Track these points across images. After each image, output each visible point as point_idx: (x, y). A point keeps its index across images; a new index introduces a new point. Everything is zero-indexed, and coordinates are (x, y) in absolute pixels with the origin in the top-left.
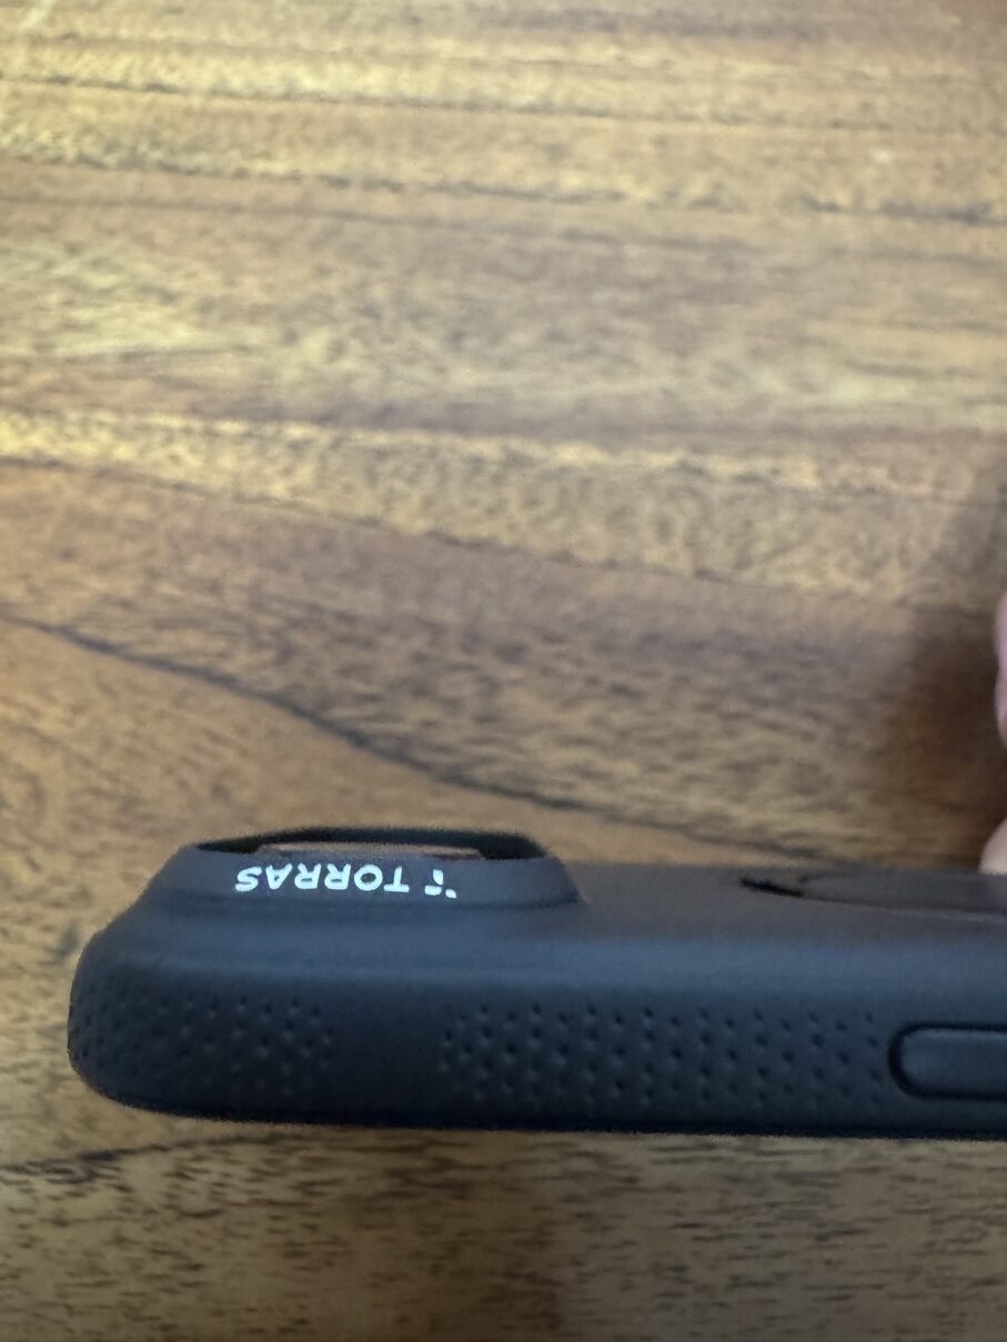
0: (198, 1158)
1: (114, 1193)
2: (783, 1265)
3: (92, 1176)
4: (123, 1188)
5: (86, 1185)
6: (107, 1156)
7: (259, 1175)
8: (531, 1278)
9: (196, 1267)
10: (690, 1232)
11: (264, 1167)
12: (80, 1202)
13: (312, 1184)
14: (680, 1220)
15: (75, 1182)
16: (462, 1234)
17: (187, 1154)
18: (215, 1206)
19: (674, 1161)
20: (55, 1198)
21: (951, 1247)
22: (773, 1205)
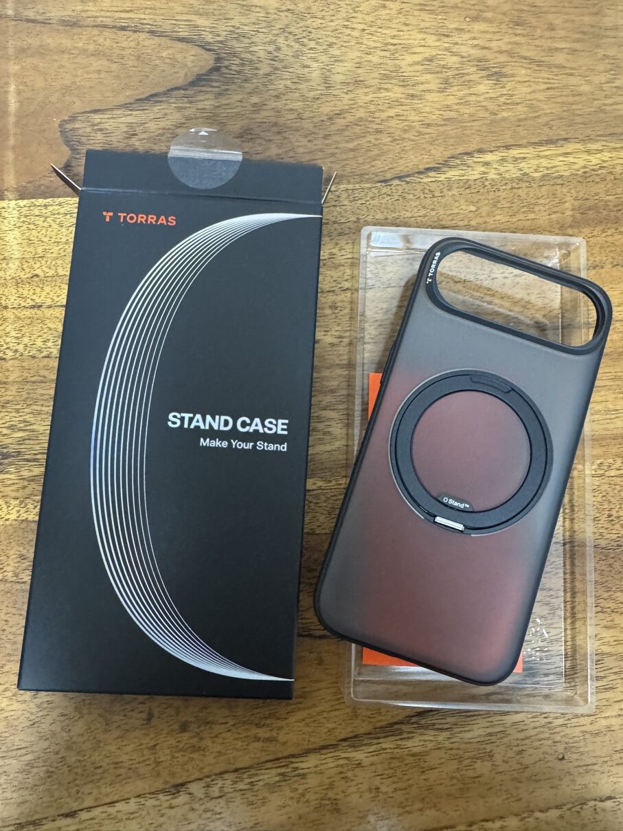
0: (213, 780)
1: (187, 796)
2: (411, 782)
3: (178, 792)
4: (189, 794)
5: (177, 795)
6: (182, 785)
7: (235, 783)
8: (329, 799)
9: (220, 813)
10: (380, 777)
11: (235, 780)
12: (175, 801)
13: (252, 782)
14: (376, 774)
15: (173, 794)
16: (306, 789)
17: (209, 780)
18: (221, 794)
19: (373, 756)
20: (168, 800)
21: (465, 768)
22: (406, 765)
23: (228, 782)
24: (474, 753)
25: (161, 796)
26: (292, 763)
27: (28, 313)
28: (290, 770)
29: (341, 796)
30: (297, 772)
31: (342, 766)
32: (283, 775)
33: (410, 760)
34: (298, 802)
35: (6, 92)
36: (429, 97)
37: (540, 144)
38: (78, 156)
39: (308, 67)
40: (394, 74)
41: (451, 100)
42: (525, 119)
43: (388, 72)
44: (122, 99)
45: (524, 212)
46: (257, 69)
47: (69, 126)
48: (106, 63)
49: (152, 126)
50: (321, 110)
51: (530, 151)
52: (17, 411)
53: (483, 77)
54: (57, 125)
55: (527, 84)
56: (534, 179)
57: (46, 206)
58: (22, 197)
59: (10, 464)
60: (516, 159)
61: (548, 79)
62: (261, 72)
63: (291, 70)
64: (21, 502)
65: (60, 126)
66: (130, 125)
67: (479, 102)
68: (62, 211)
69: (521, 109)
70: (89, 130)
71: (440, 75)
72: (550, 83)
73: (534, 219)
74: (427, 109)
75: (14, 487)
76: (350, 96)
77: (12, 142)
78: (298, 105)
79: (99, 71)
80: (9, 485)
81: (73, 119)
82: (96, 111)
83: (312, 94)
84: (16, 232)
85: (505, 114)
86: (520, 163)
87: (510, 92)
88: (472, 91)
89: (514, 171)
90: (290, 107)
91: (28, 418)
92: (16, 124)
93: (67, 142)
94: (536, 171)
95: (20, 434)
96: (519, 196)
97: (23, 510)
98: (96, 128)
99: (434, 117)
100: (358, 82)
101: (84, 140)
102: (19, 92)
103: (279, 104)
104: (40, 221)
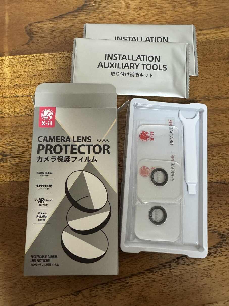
23: (99, 290)
24: (202, 274)
25: (71, 297)
26: (126, 280)
27: (13, 99)
28: (124, 284)
29: (147, 294)
30: (128, 284)
31: (147, 281)
32: (122, 285)
33: (175, 278)
34: (129, 297)
35: (4, 16)
36: (168, 12)
37: (213, 28)
38: (32, 39)
39: (121, 3)
40: (154, 5)
41: (177, 13)
42: (207, 19)
43: (151, 4)
44: (49, 17)
45: (209, 54)
46: (101, 4)
47: (28, 28)
48: (43, 4)
49: (61, 27)
50: (126, 19)
51: (209, 31)
52: (9, 138)
53: (188, 4)
54: (24, 28)
55: (206, 6)
56: (211, 42)
57: (20, 58)
58: (11, 55)
59: (7, 159)
60: (204, 35)
61: (215, 4)
62: (103, 5)
63: (114, 4)
64: (11, 174)
65: (25, 28)
66: (53, 27)
67: (188, 13)
68: (26, 60)
69: (205, 15)
70: (36, 29)
71: (172, 4)
72: (215, 6)
73: (212, 57)
74: (168, 17)
75: (8, 168)
76: (137, 13)
77: (7, 35)
78: (117, 17)
79: (40, 7)
80: (6, 167)
81: (30, 25)
82: (39, 22)
83: (123, 13)
84: (9, 68)
85: (199, 18)
86: (206, 36)
87: (200, 10)
88: (185, 9)
89: (204, 39)
90: (114, 18)
91: (14, 140)
92: (9, 28)
93: (28, 34)
94: (212, 38)
95: (11, 147)
96: (206, 48)
97: (12, 177)
98: (39, 28)
99: (171, 20)
100: (140, 8)
101: (34, 33)
102: (9, 16)
103: (110, 17)
104: (18, 64)
